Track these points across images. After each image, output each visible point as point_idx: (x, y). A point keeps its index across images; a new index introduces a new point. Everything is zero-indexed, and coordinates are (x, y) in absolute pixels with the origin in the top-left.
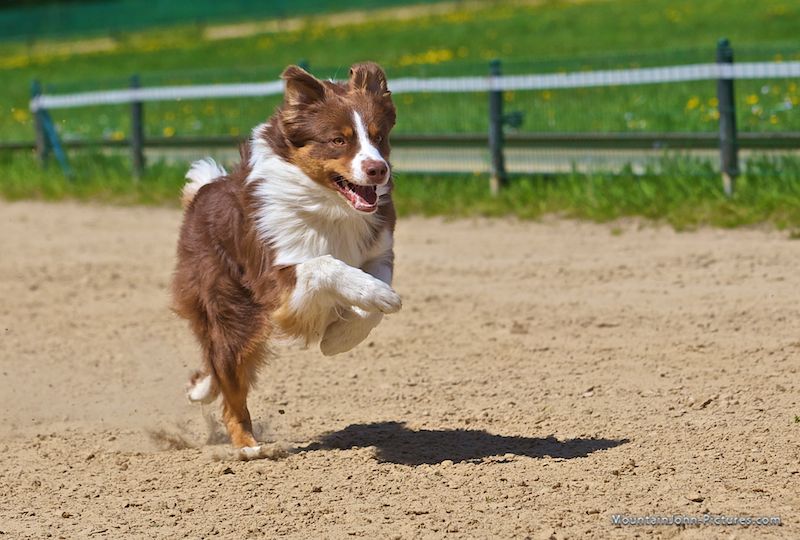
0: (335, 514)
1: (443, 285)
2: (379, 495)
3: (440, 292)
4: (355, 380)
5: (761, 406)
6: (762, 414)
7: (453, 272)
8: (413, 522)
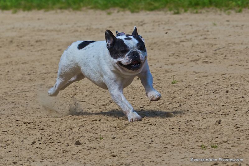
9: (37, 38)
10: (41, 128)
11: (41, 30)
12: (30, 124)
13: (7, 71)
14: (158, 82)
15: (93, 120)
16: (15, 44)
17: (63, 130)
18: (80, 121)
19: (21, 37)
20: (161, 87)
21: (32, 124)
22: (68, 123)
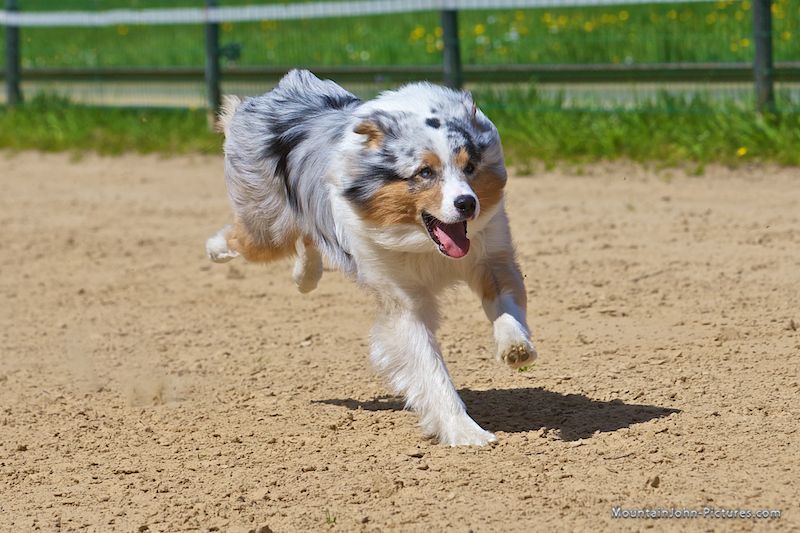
0: (40, 474)
1: (157, 227)
2: (86, 453)
3: (154, 234)
4: (64, 330)
5: (484, 355)
6: (484, 363)
7: (168, 213)
8: (122, 482)
9: (140, 233)
10: (161, 488)
11: (151, 212)
12: (130, 476)
13: (60, 324)
14: (480, 365)
15: (305, 467)
16: (79, 250)
17: (224, 495)
18: (268, 470)
19: (96, 229)
20: (490, 380)
21: (137, 475)
22: (235, 475)
